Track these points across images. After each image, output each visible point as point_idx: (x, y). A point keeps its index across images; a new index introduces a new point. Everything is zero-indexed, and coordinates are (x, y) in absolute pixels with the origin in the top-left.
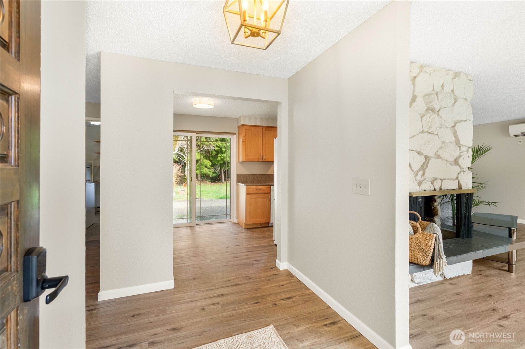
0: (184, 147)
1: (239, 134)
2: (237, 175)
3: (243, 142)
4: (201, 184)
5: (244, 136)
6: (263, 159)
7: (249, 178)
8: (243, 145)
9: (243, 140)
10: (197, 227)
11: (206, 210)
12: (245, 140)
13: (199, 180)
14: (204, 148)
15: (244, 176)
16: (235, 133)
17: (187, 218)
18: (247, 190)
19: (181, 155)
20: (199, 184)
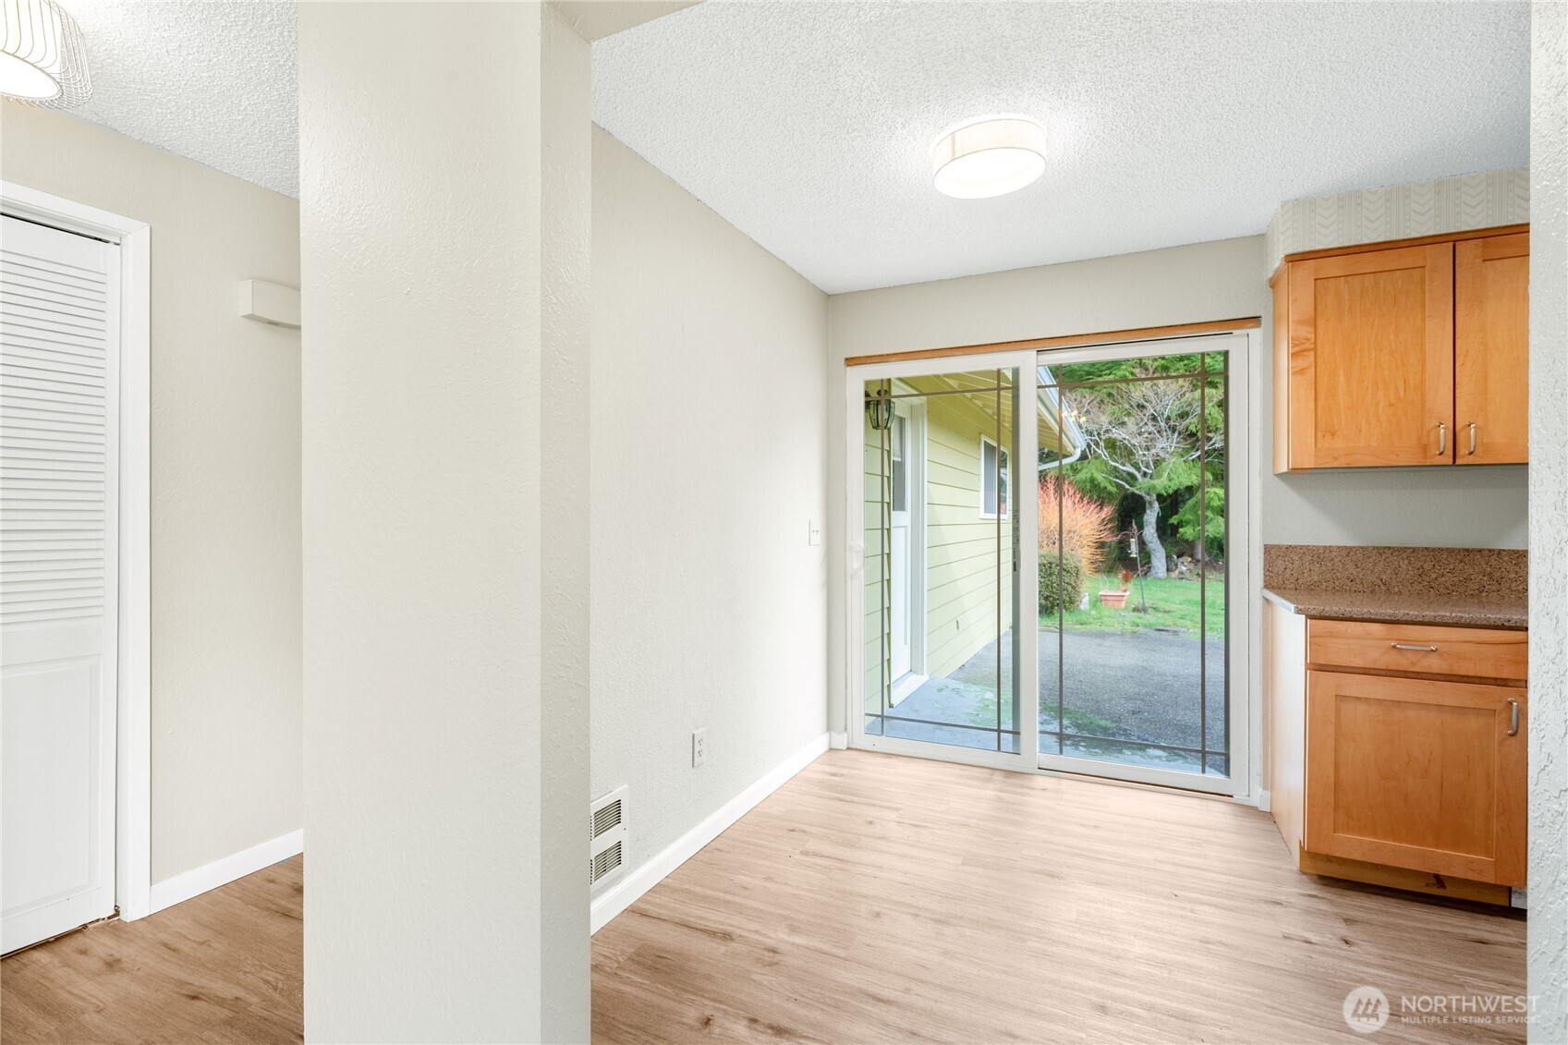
0: (1134, 445)
1: (1276, 319)
2: (1268, 549)
3: (1294, 355)
4: (1207, 573)
5: (1301, 322)
6: (1462, 451)
7: (1351, 566)
8: (1300, 372)
9: (1295, 342)
10: (1041, 781)
11: (1164, 687)
12: (1309, 345)
13: (1198, 561)
14: (1214, 444)
15: (1319, 555)
16: (1254, 320)
17: (999, 731)
18: (1313, 641)
19: (1129, 473)
20: (1198, 574)
